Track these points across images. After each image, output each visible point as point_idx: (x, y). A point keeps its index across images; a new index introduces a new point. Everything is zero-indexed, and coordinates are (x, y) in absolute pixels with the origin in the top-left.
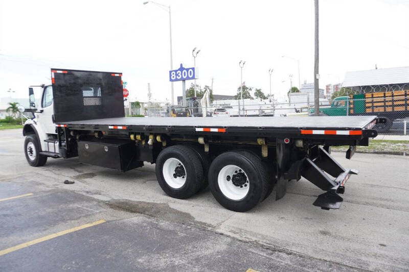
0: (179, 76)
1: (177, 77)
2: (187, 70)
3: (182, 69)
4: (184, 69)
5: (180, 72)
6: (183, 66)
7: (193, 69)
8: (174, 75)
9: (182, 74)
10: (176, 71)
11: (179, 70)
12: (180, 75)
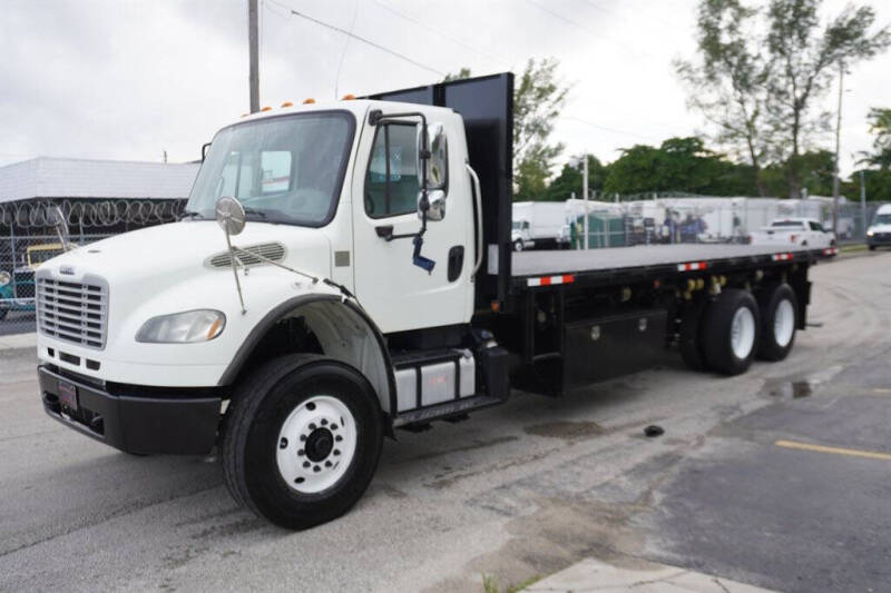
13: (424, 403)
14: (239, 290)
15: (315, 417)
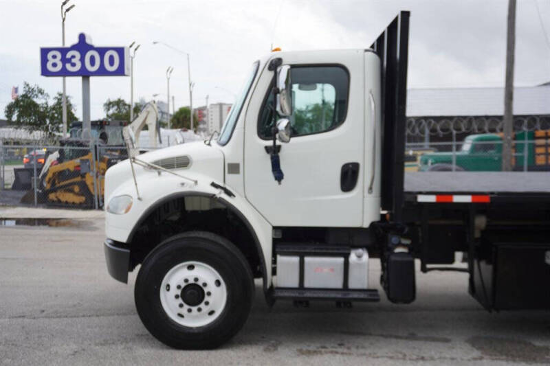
0: (73, 65)
1: (68, 66)
2: (102, 51)
3: (83, 45)
4: (91, 48)
5: (77, 54)
6: (88, 41)
7: (120, 51)
8: (58, 61)
9: (82, 60)
10: (64, 51)
11: (74, 48)
12: (76, 60)
13: (307, 284)
14: (136, 184)
15: (191, 275)
